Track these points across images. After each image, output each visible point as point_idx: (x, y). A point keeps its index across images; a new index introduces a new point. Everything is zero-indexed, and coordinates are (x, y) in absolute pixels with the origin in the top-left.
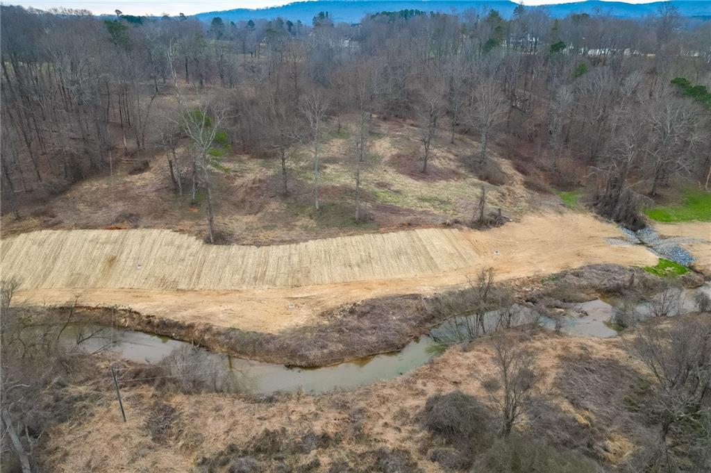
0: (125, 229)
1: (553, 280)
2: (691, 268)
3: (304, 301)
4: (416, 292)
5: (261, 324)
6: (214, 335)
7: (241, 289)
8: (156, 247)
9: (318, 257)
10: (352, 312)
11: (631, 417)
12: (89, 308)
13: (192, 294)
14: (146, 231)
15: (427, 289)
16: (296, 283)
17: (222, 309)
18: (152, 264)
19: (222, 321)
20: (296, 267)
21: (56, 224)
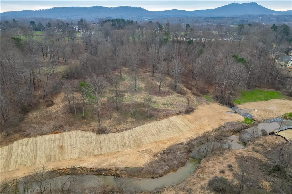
0: (60, 133)
1: (218, 130)
2: (253, 119)
3: (144, 152)
4: (181, 142)
5: (135, 164)
6: (121, 171)
7: (119, 151)
8: (78, 139)
9: (142, 134)
10: (164, 153)
11: (263, 174)
12: (63, 169)
13: (102, 156)
14: (69, 133)
15: (184, 140)
16: (138, 145)
17: (117, 160)
18: (79, 146)
19: (120, 165)
20: (136, 139)
21: (28, 135)
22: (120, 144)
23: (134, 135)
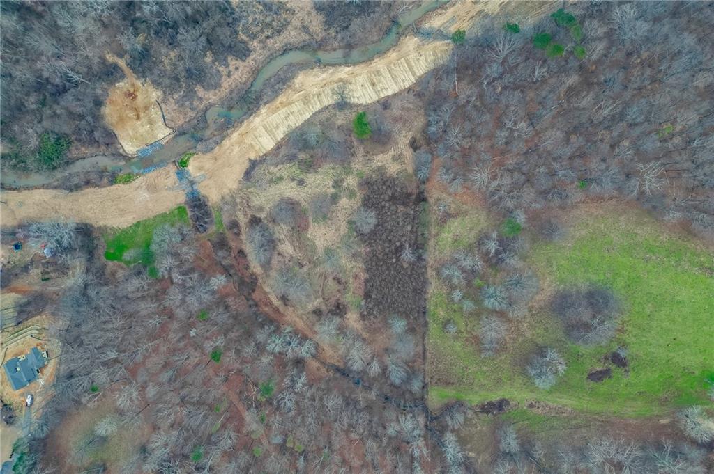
0: (381, 99)
3: (300, 90)
4: (266, 107)
6: (316, 66)
7: (322, 88)
9: (304, 111)
10: (282, 90)
14: (372, 101)
16: (306, 97)
18: (358, 88)
19: (318, 72)
20: (309, 104)
22: (323, 95)
23: (311, 107)
